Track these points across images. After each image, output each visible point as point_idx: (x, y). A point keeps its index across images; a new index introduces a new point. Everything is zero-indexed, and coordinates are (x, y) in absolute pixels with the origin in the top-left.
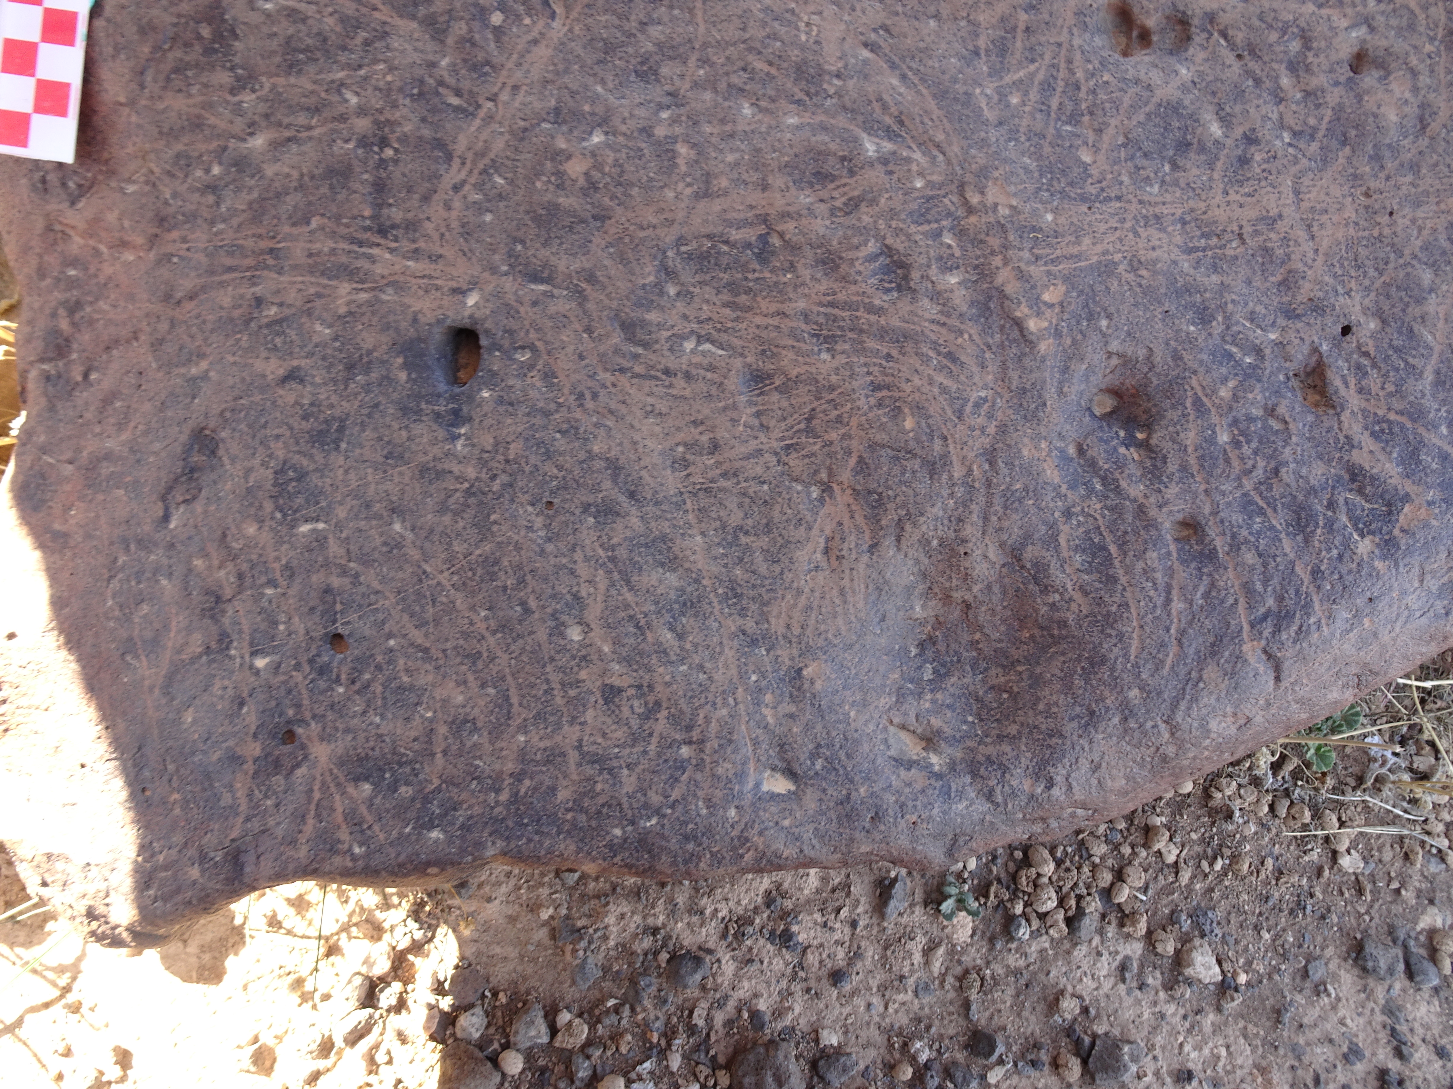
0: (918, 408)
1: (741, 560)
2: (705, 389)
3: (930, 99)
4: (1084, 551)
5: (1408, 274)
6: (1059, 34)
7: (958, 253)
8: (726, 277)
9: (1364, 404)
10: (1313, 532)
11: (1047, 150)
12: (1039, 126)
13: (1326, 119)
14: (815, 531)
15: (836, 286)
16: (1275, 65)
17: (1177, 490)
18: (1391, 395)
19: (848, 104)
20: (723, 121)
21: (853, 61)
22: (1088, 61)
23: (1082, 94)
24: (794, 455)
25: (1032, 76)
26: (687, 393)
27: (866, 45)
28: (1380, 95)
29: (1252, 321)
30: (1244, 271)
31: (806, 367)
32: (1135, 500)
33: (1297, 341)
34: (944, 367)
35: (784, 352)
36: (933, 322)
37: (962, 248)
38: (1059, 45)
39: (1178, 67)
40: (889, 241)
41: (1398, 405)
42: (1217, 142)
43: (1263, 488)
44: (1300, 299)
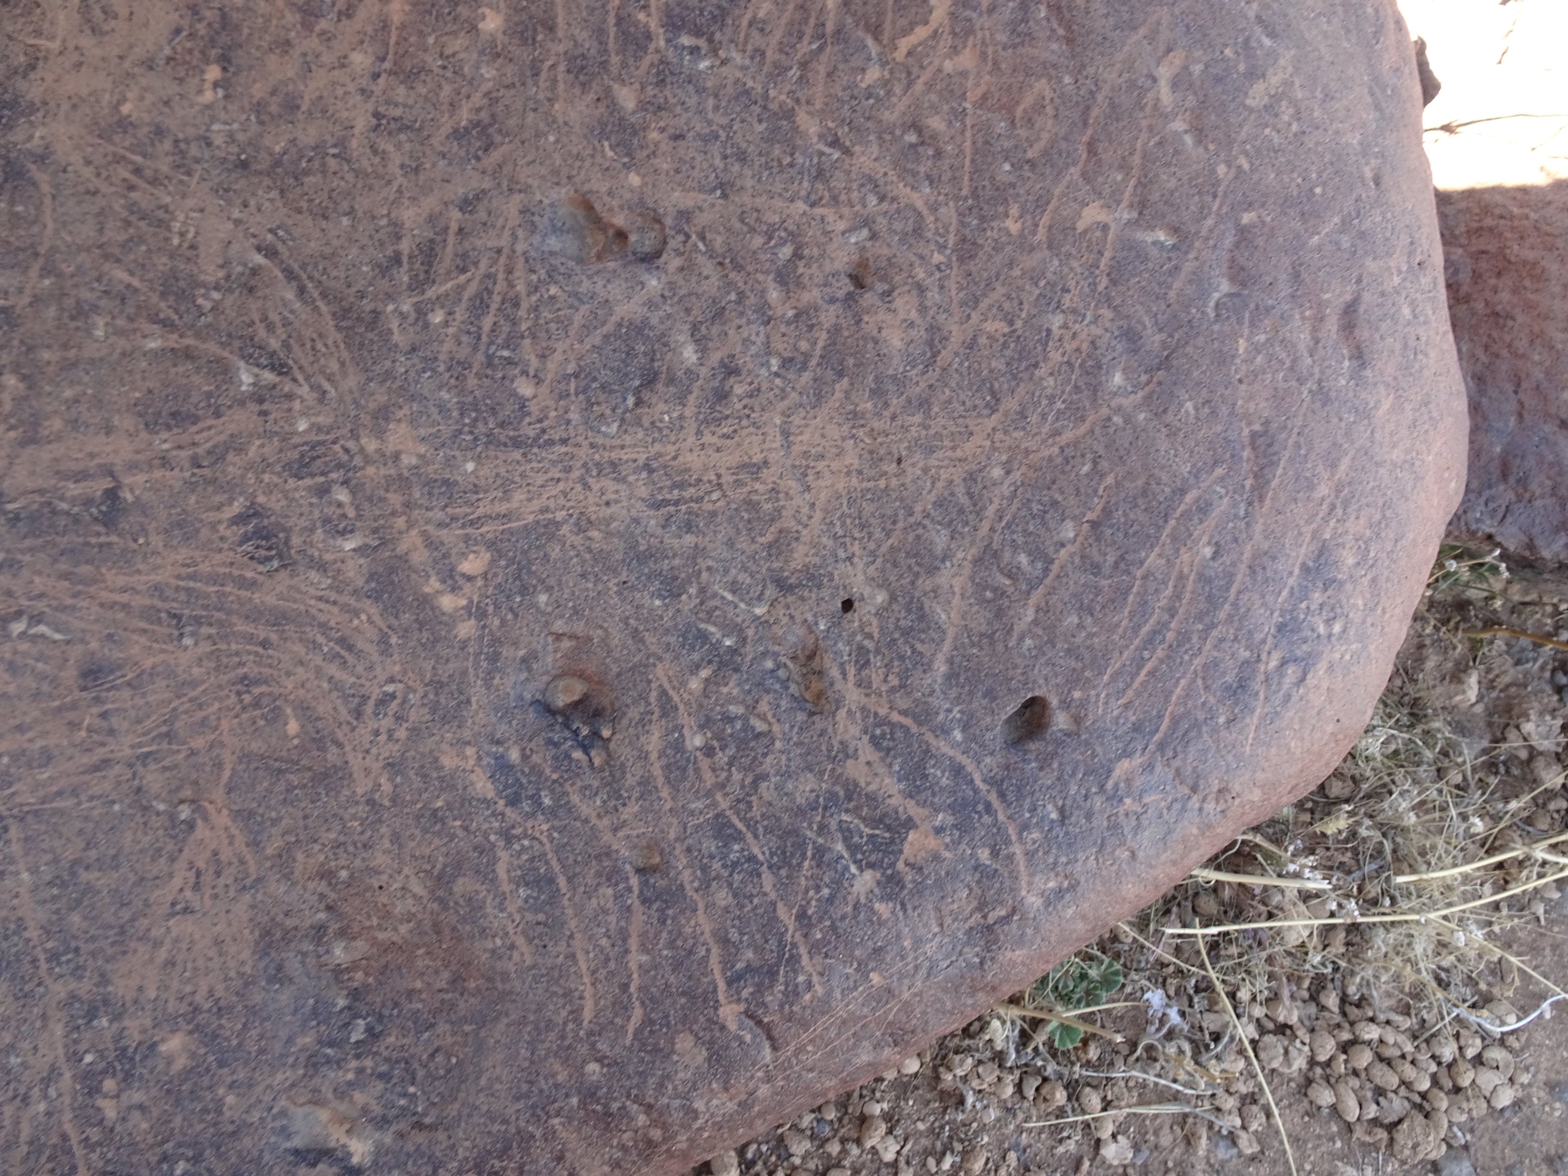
0: (304, 710)
1: (78, 902)
2: (34, 685)
3: (329, 317)
4: (527, 885)
5: (918, 537)
6: (499, 236)
7: (351, 513)
8: (63, 541)
9: (864, 700)
10: (800, 865)
11: (472, 382)
12: (463, 353)
13: (821, 344)
14: (181, 864)
15: (197, 554)
16: (760, 277)
17: (636, 808)
18: (893, 690)
19: (224, 325)
20: (65, 346)
21: (240, 269)
22: (532, 271)
23: (522, 313)
24: (152, 767)
25: (461, 288)
26: (11, 689)
27: (259, 249)
28: (881, 316)
29: (734, 592)
30: (725, 531)
31: (162, 657)
32: (586, 821)
33: (785, 620)
34: (338, 655)
35: (135, 637)
36: (320, 599)
37: (357, 508)
38: (499, 251)
39: (646, 277)
40: (261, 499)
41: (903, 703)
42: (688, 371)
43: (742, 806)
44: (793, 565)
